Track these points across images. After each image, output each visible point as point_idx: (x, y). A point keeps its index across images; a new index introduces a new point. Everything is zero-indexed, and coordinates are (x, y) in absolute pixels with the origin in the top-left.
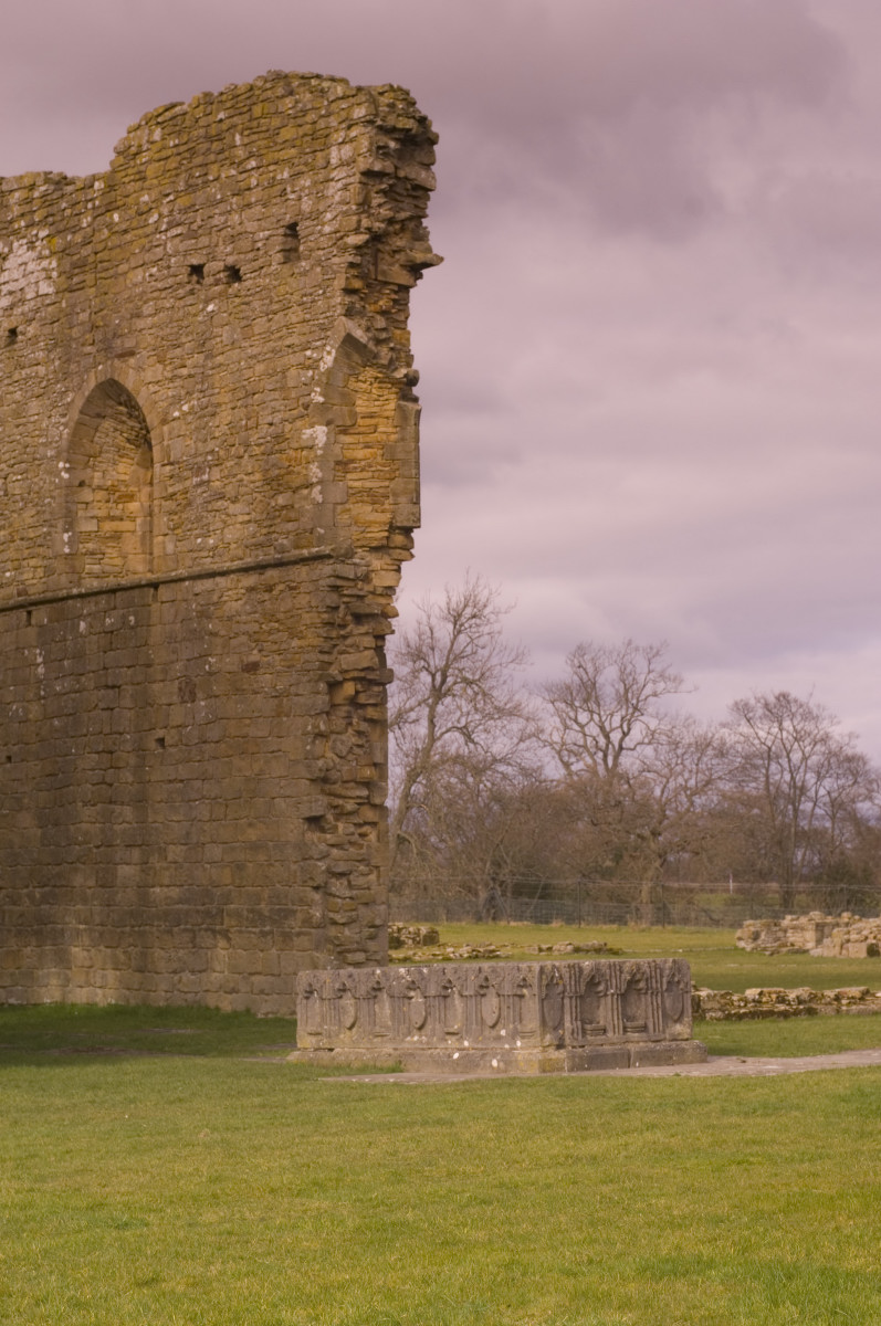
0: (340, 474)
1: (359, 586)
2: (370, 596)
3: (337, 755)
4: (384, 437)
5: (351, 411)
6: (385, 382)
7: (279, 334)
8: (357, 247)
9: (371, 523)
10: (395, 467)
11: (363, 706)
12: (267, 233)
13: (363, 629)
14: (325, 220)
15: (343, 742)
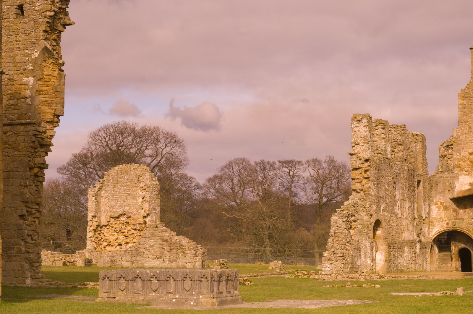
0: (37, 95)
1: (43, 135)
2: (46, 138)
3: (30, 193)
4: (53, 83)
5: (42, 73)
6: (55, 64)
7: (13, 43)
8: (50, 16)
9: (47, 113)
10: (57, 94)
11: (39, 176)
12: (8, 7)
13: (43, 150)
14: (36, 5)
15: (32, 189)
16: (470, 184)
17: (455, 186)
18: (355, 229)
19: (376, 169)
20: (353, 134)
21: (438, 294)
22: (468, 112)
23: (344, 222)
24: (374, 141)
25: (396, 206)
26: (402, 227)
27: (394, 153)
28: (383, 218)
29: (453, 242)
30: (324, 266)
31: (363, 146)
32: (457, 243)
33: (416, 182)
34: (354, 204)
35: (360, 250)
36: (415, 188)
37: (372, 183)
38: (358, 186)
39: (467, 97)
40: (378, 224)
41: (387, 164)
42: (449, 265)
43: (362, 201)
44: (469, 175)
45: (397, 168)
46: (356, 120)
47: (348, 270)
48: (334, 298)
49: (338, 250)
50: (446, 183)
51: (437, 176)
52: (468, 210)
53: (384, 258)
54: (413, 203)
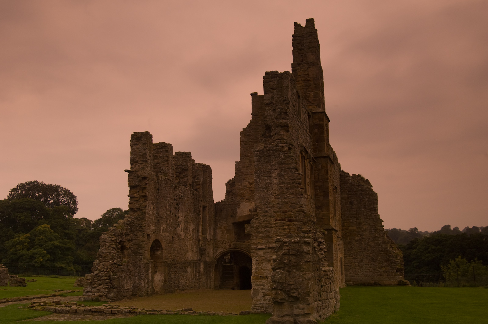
18: (130, 249)
19: (155, 187)
23: (113, 241)
24: (157, 163)
25: (179, 227)
26: (185, 248)
28: (164, 239)
30: (86, 291)
31: (142, 164)
34: (129, 223)
36: (200, 212)
37: (150, 202)
38: (135, 205)
40: (157, 244)
41: (169, 186)
42: (231, 282)
43: (139, 220)
44: (249, 202)
45: (181, 191)
46: (136, 137)
47: (112, 295)
49: (103, 272)
53: (163, 278)
54: (198, 225)
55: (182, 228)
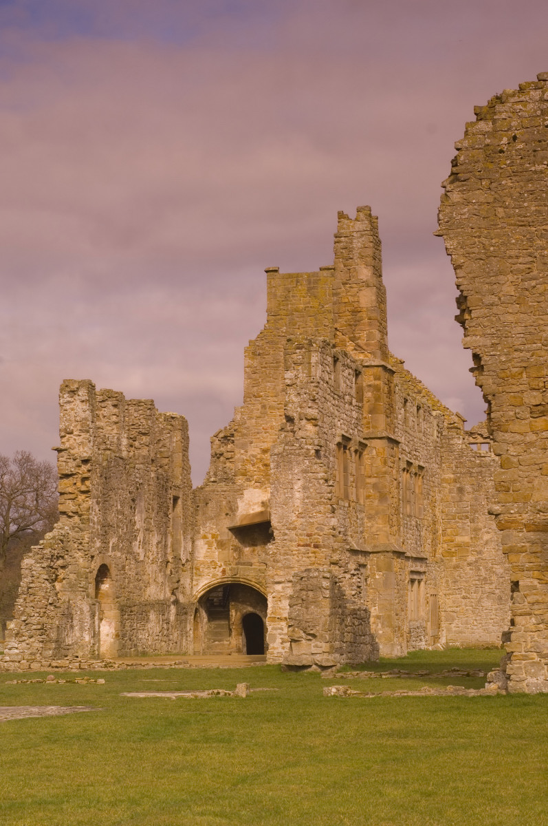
16: (263, 503)
17: (237, 508)
18: (64, 581)
19: (101, 476)
20: (62, 414)
21: (204, 695)
22: (260, 380)
23: (44, 568)
24: (99, 428)
25: (136, 540)
26: (145, 577)
27: (133, 448)
28: (113, 562)
29: (233, 603)
30: (9, 646)
31: (80, 436)
32: (240, 605)
33: (170, 499)
34: (62, 537)
35: (72, 618)
36: (168, 509)
37: (95, 500)
38: (70, 506)
39: (259, 355)
40: (103, 572)
41: (121, 468)
42: (225, 642)
43: (77, 532)
44: (260, 487)
45: (138, 475)
46: (68, 390)
47: (51, 652)
48: (25, 704)
49: (34, 618)
50: (222, 501)
51: (206, 489)
52: (258, 548)
53: (114, 631)
54: (165, 535)
55: (140, 542)
